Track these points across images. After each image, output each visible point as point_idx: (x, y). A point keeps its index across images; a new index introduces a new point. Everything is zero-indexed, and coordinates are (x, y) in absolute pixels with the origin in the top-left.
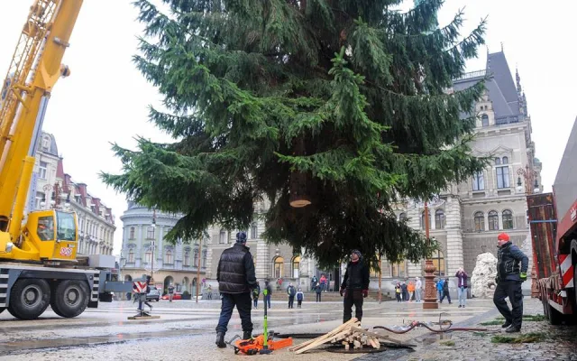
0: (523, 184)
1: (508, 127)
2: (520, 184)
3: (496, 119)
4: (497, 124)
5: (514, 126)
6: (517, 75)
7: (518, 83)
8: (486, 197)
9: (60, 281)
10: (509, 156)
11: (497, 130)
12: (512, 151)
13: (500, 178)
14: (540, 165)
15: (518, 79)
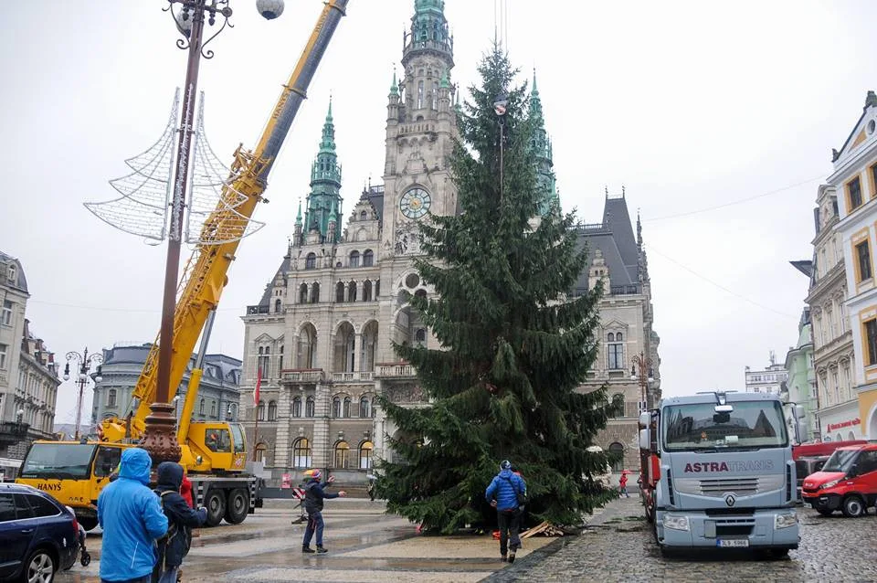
0: (637, 373)
1: (625, 298)
2: (634, 373)
3: (612, 287)
4: (613, 294)
5: (631, 298)
6: (639, 223)
7: (639, 235)
8: (596, 378)
9: (232, 489)
10: (623, 331)
11: (612, 301)
12: (627, 327)
13: (612, 356)
14: (658, 339)
15: (639, 228)
